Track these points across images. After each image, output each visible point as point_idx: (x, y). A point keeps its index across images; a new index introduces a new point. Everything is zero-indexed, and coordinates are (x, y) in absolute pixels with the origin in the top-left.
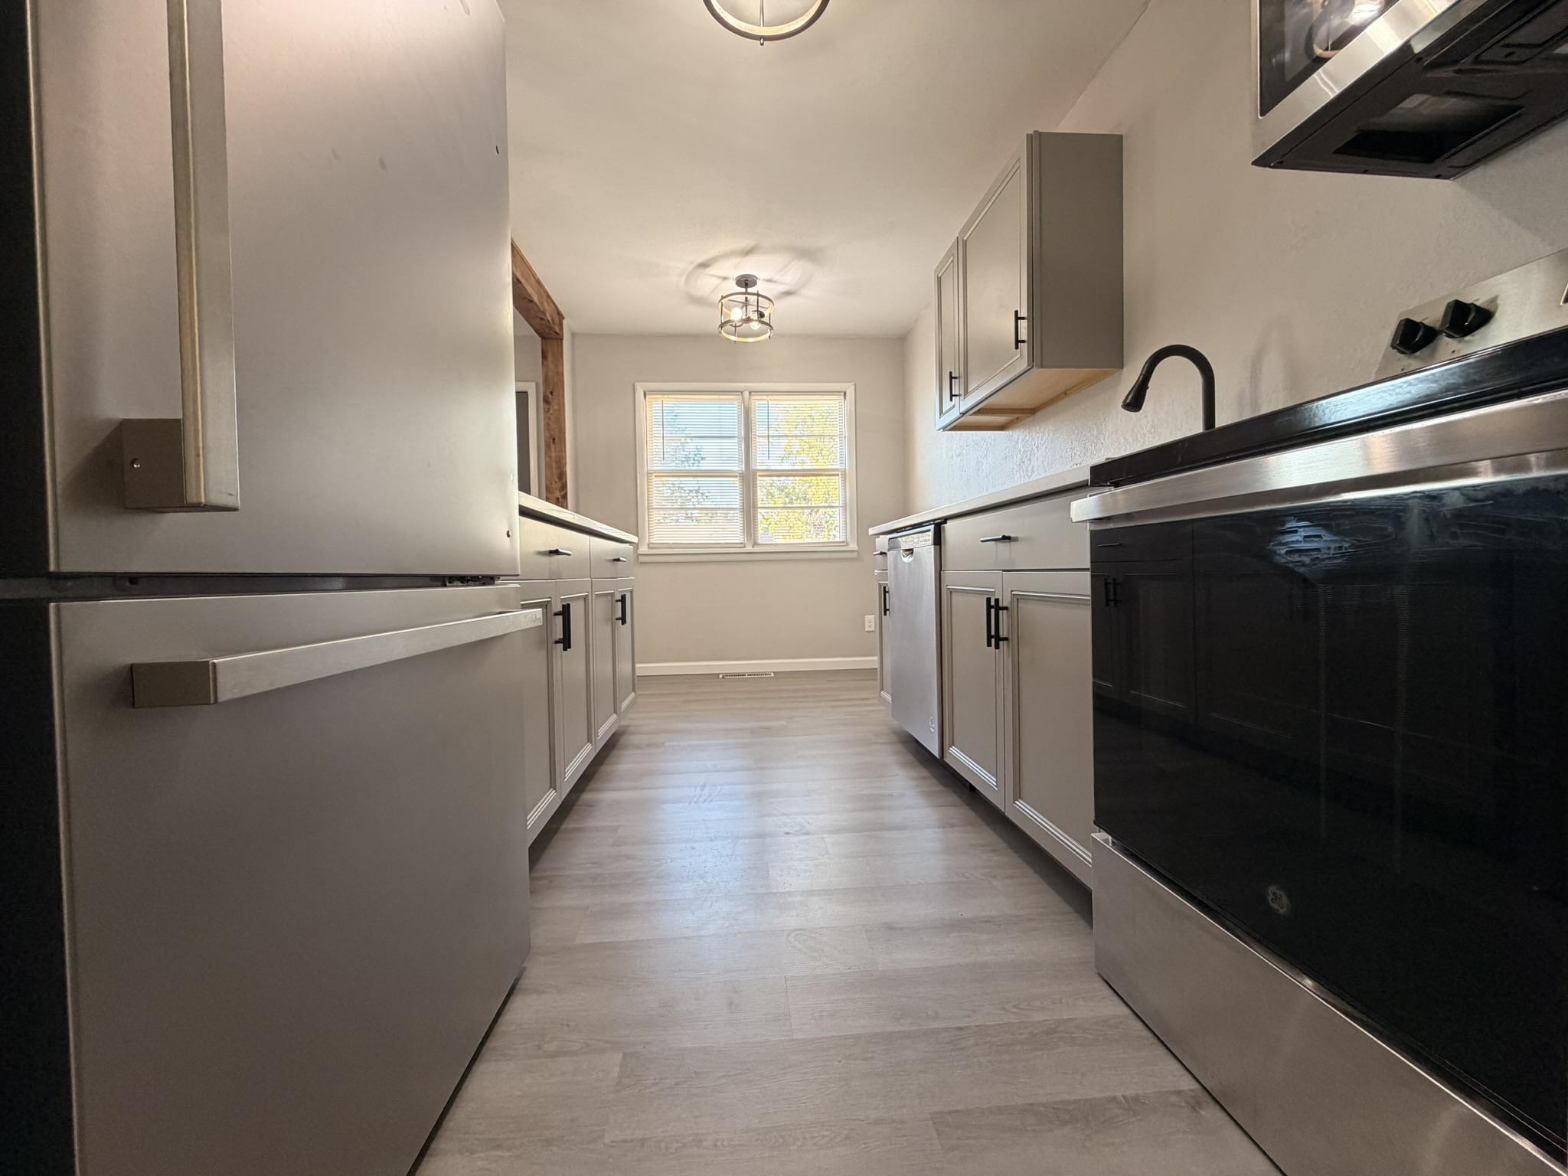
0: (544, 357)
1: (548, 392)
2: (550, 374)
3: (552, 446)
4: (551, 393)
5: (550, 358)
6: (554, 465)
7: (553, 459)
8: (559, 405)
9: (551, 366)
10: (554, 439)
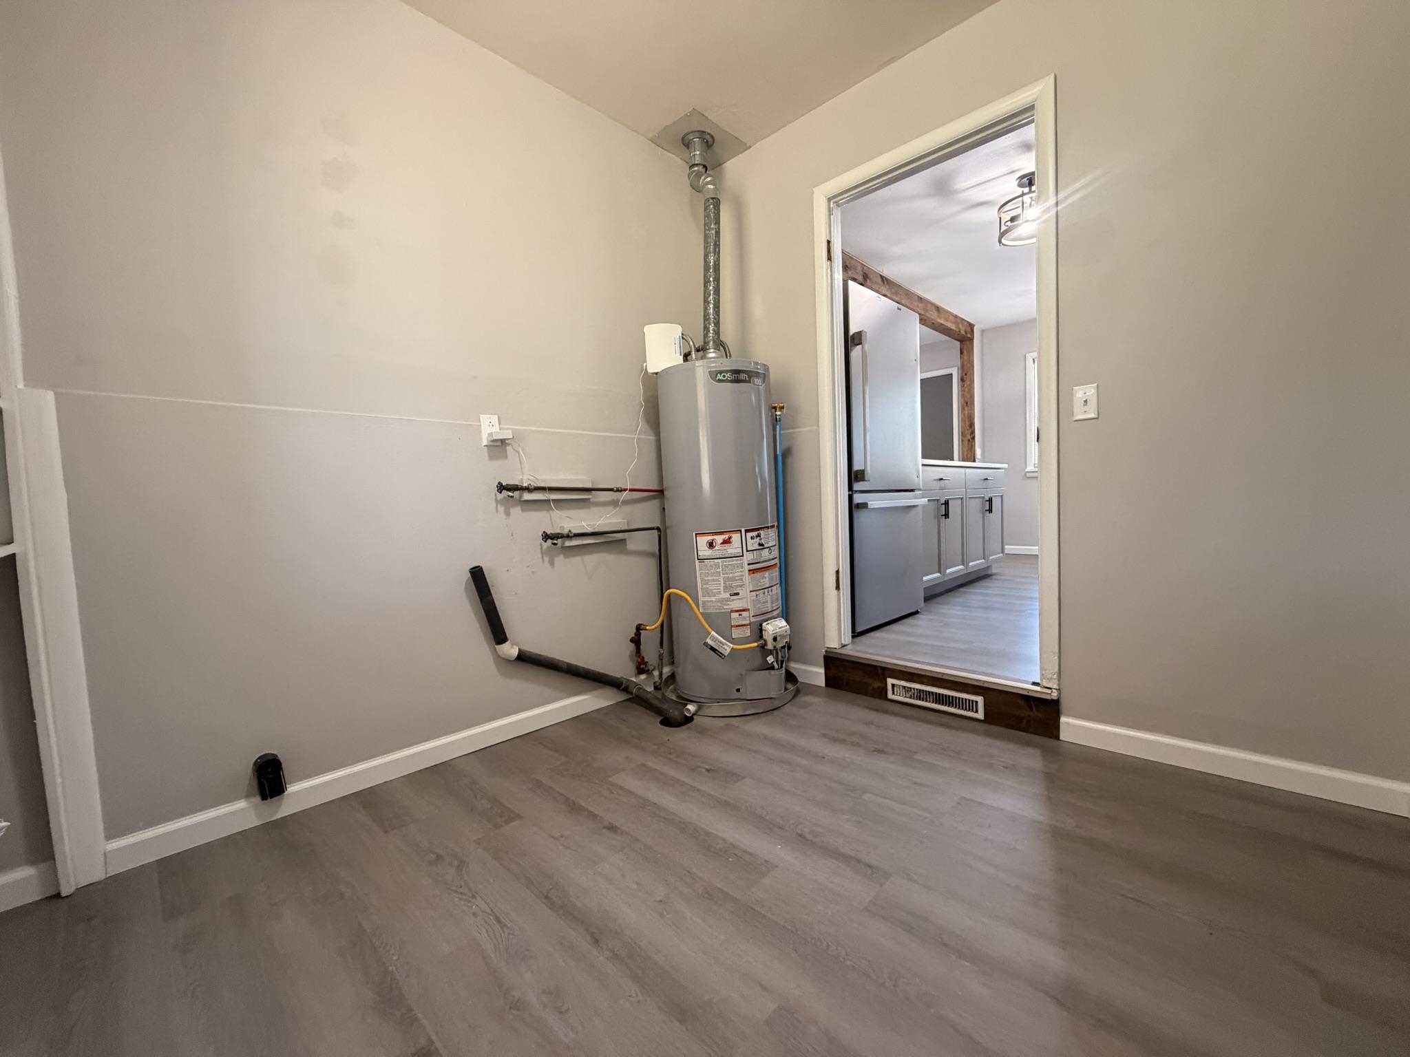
0: (962, 353)
1: (964, 374)
2: (965, 363)
3: (966, 408)
4: (966, 374)
5: (965, 352)
6: (967, 420)
7: (966, 415)
8: (970, 380)
9: (966, 358)
10: (967, 403)
